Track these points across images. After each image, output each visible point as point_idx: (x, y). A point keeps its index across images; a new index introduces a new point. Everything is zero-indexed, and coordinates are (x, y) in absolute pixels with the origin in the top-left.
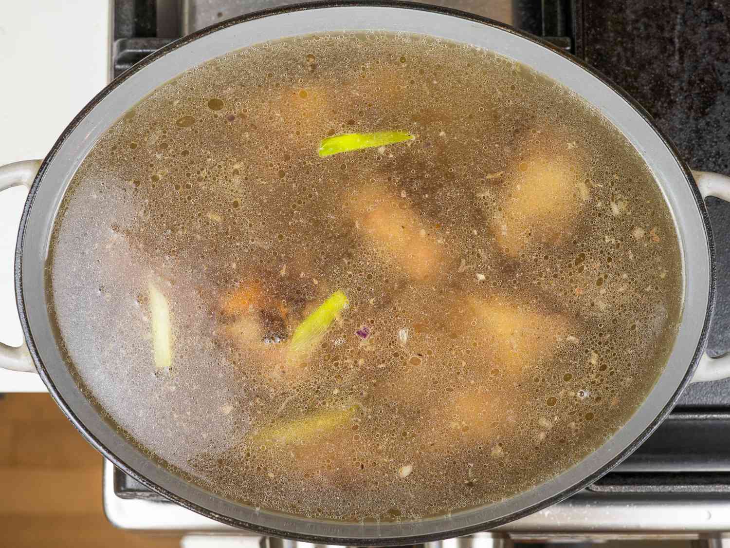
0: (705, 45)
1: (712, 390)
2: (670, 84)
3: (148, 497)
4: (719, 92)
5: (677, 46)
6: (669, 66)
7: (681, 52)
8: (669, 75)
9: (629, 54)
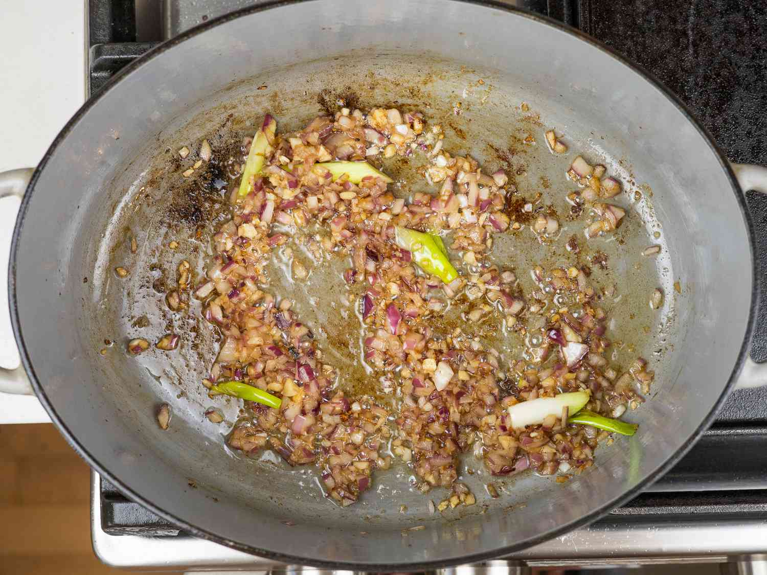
0: (720, 38)
1: (735, 403)
2: (684, 80)
3: (137, 532)
4: (736, 87)
5: (691, 38)
6: (683, 61)
7: (695, 45)
8: (683, 70)
9: (639, 48)
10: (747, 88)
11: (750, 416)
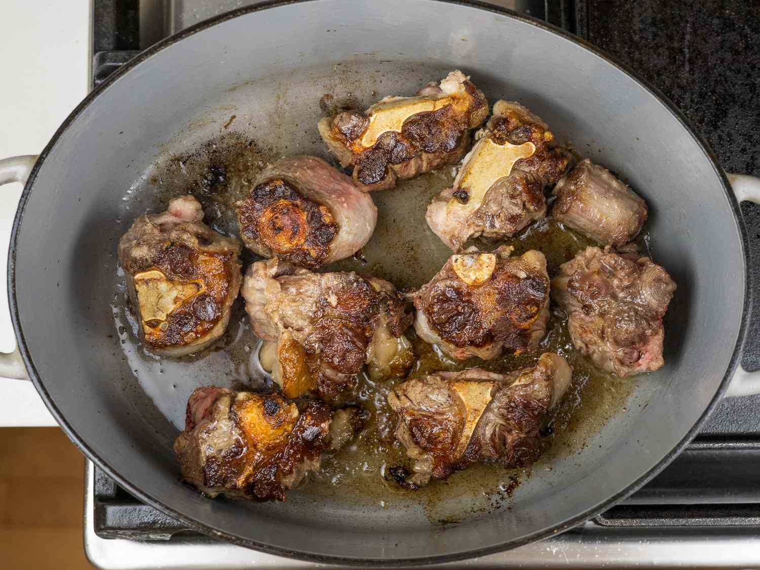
0: (716, 55)
3: (130, 536)
4: (731, 104)
5: (687, 56)
6: (679, 78)
7: (691, 62)
8: (679, 86)
10: (742, 106)
11: (743, 430)
